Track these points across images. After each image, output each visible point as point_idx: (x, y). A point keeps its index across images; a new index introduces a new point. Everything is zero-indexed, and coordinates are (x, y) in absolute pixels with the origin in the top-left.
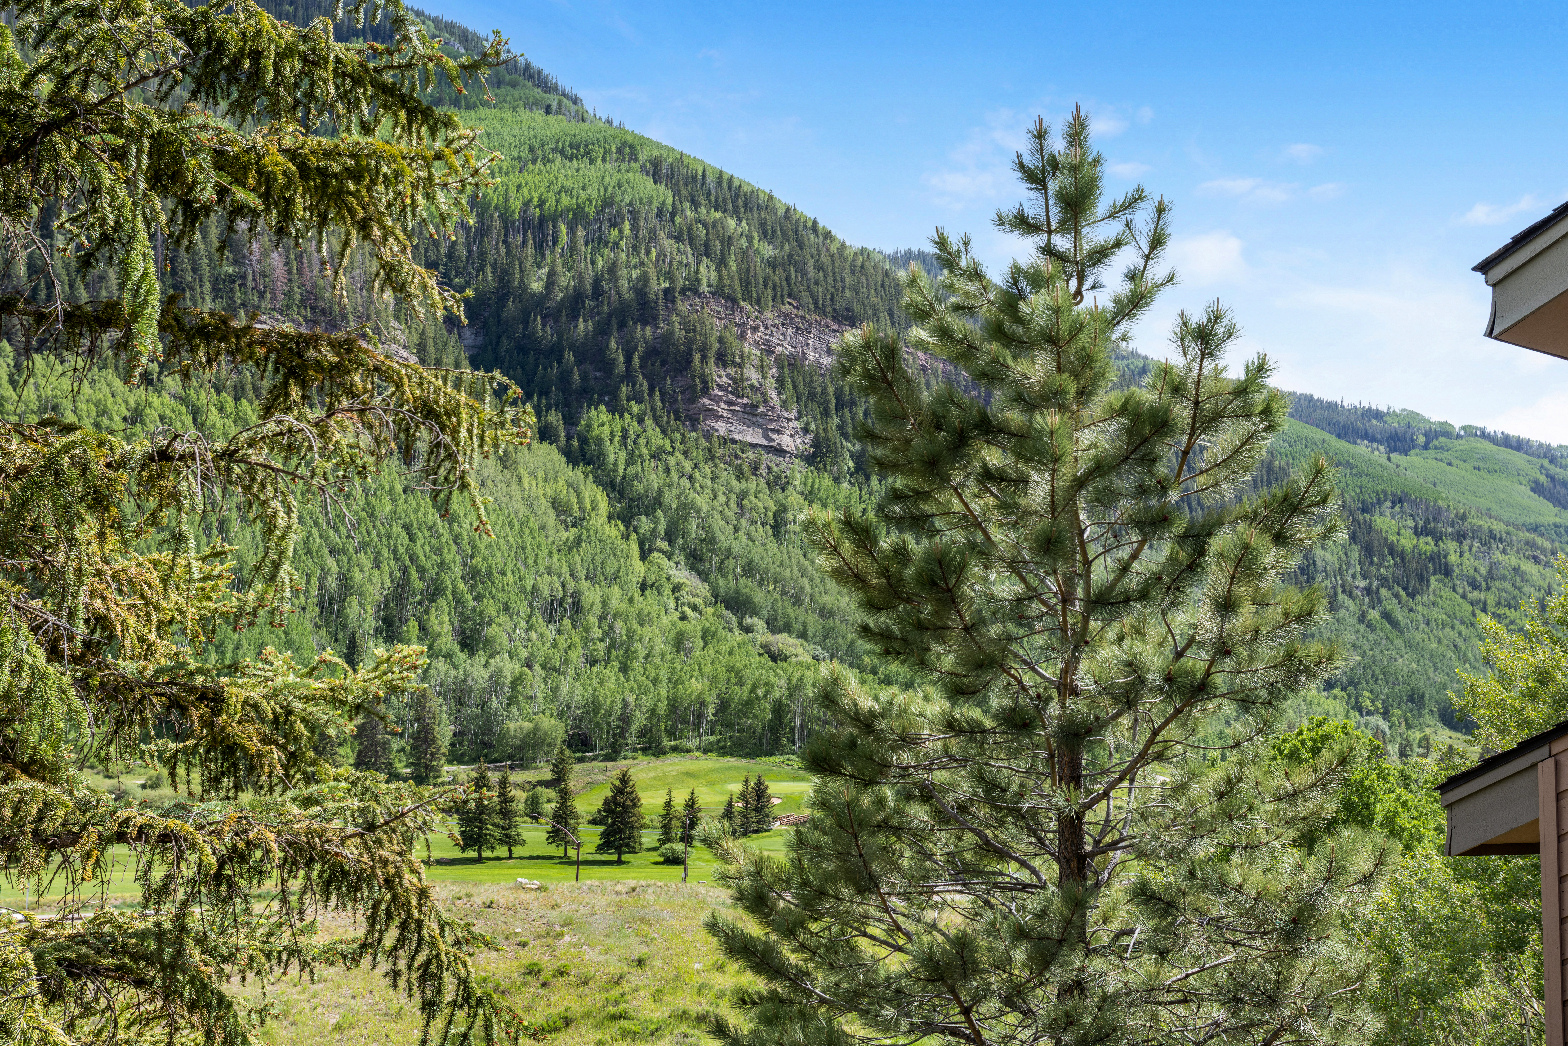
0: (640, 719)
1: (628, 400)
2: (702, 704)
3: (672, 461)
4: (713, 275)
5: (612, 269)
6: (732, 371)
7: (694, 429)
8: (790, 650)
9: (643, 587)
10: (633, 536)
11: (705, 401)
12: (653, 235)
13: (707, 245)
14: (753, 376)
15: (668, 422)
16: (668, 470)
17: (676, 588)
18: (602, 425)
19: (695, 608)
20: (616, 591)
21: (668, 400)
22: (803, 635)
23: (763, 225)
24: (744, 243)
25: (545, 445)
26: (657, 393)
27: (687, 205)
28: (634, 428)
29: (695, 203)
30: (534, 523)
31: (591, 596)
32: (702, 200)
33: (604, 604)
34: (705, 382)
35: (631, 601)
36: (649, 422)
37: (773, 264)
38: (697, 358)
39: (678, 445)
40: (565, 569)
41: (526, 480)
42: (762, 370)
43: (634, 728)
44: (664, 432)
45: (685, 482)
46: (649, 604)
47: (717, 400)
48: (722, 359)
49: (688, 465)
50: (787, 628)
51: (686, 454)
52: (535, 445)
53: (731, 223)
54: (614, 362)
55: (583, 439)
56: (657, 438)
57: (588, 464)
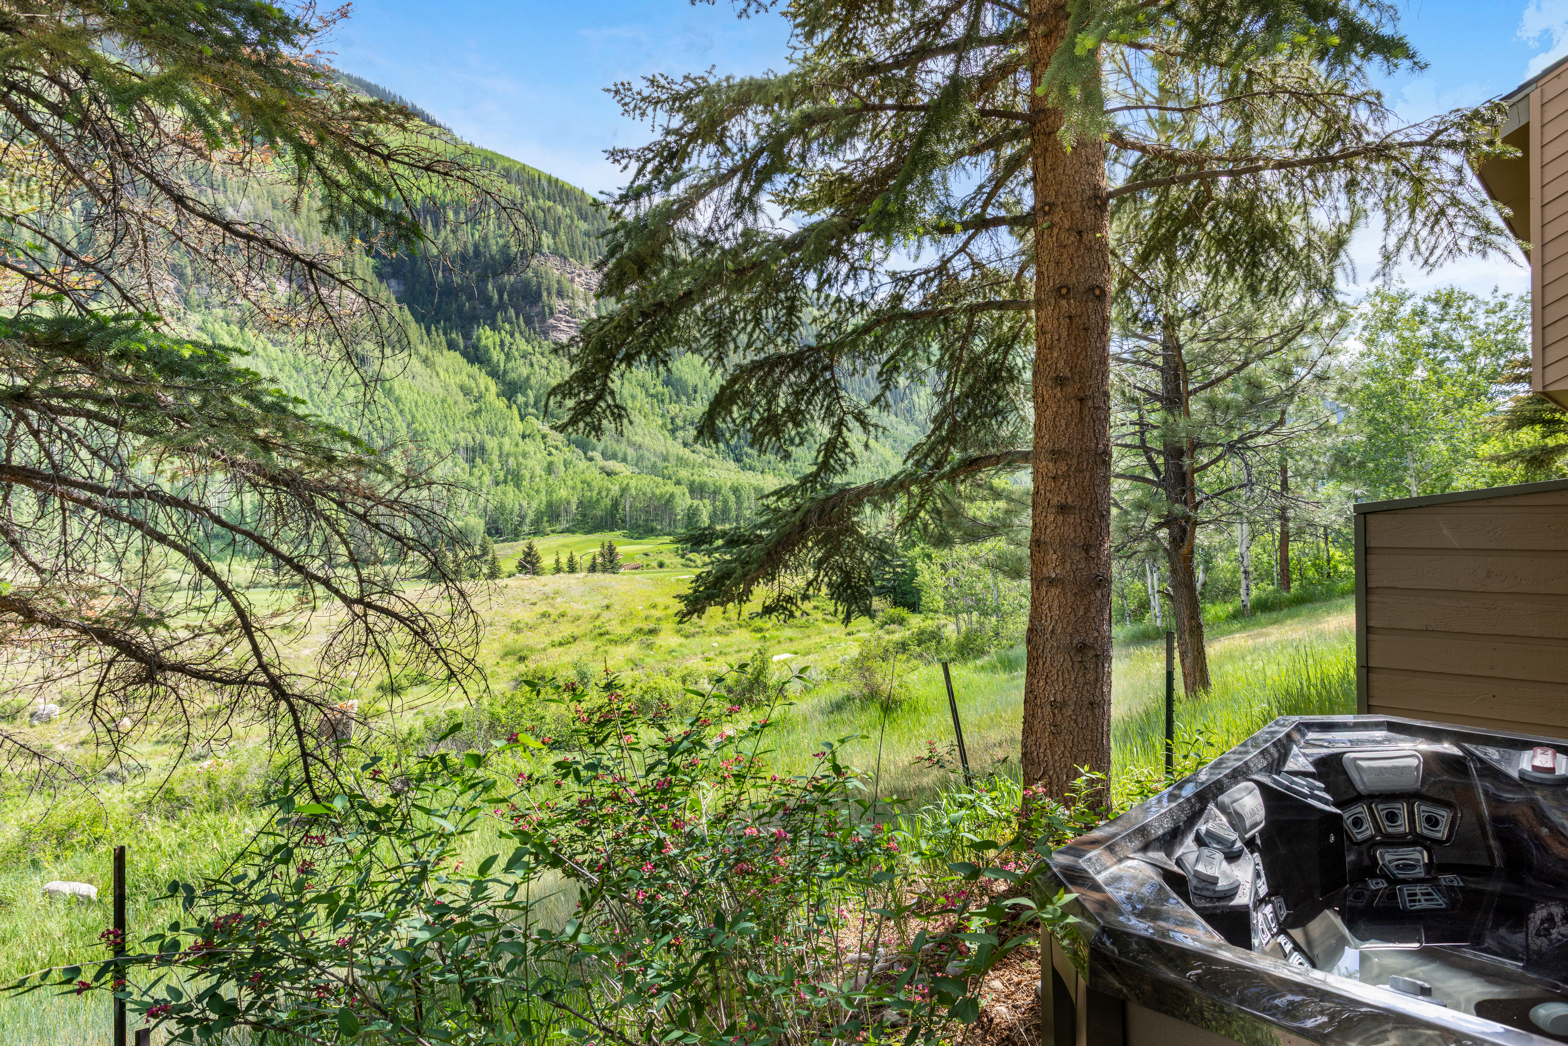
0: (531, 516)
1: (503, 322)
2: (568, 503)
3: (534, 360)
4: (551, 241)
5: (485, 239)
6: (567, 302)
7: (546, 339)
8: (618, 470)
9: (524, 437)
10: (514, 406)
11: (552, 321)
13: (545, 223)
14: (581, 305)
15: (530, 334)
16: (532, 365)
17: (544, 437)
18: (487, 338)
19: (556, 448)
20: (506, 440)
21: (529, 322)
22: (624, 460)
23: (579, 210)
24: (568, 221)
25: (452, 352)
26: (521, 317)
27: (530, 198)
28: (508, 339)
29: (535, 196)
30: (450, 401)
31: (491, 444)
32: (539, 194)
33: (500, 448)
34: (551, 309)
35: (517, 445)
36: (517, 335)
37: (587, 234)
38: (545, 294)
39: (537, 349)
40: (473, 428)
41: (442, 374)
42: (586, 301)
43: (528, 521)
44: (527, 341)
45: (543, 371)
46: (529, 446)
47: (559, 320)
48: (560, 294)
49: (544, 361)
50: (614, 457)
51: (542, 354)
52: (445, 352)
53: (560, 208)
54: (491, 298)
55: (476, 348)
56: (523, 345)
57: (481, 363)
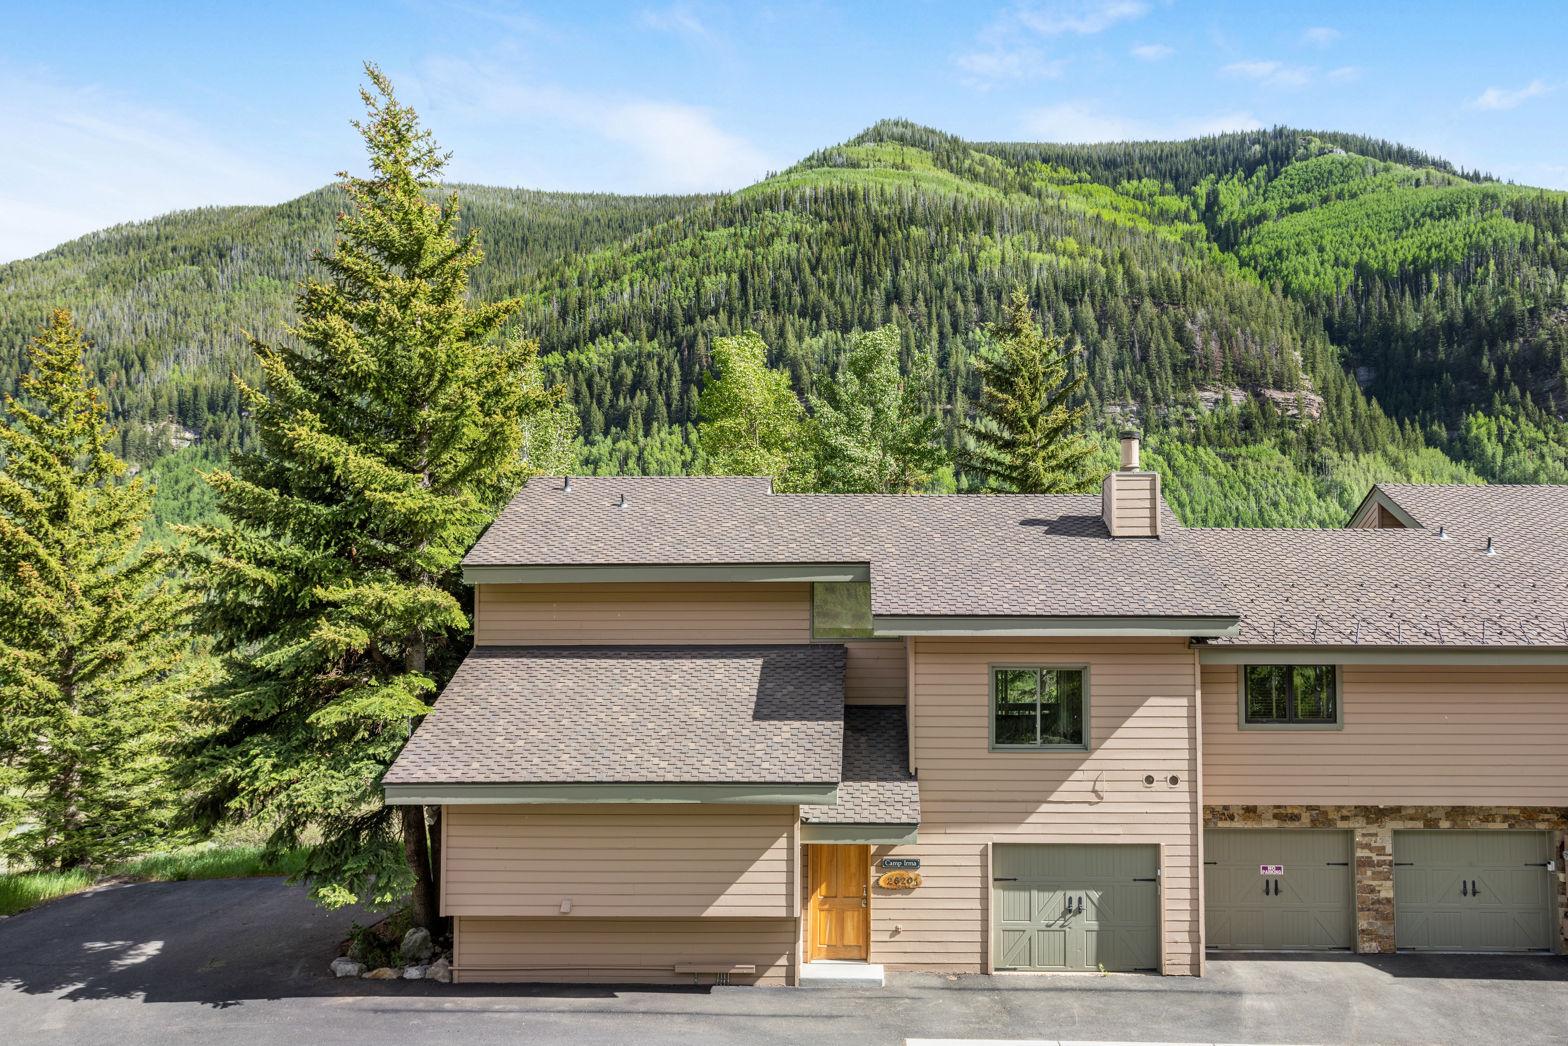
1: (1503, 404)
3: (1546, 449)
5: (1480, 301)
12: (1517, 267)
15: (1541, 417)
16: (1542, 457)
18: (1479, 427)
21: (1539, 399)
25: (1431, 450)
26: (1528, 395)
27: (1548, 234)
28: (1508, 425)
29: (1555, 231)
32: (1564, 226)
36: (1522, 419)
39: (1551, 435)
44: (1538, 426)
52: (1424, 450)
54: (1487, 375)
55: (1464, 440)
56: (1531, 431)
57: (1469, 459)
